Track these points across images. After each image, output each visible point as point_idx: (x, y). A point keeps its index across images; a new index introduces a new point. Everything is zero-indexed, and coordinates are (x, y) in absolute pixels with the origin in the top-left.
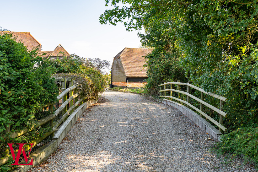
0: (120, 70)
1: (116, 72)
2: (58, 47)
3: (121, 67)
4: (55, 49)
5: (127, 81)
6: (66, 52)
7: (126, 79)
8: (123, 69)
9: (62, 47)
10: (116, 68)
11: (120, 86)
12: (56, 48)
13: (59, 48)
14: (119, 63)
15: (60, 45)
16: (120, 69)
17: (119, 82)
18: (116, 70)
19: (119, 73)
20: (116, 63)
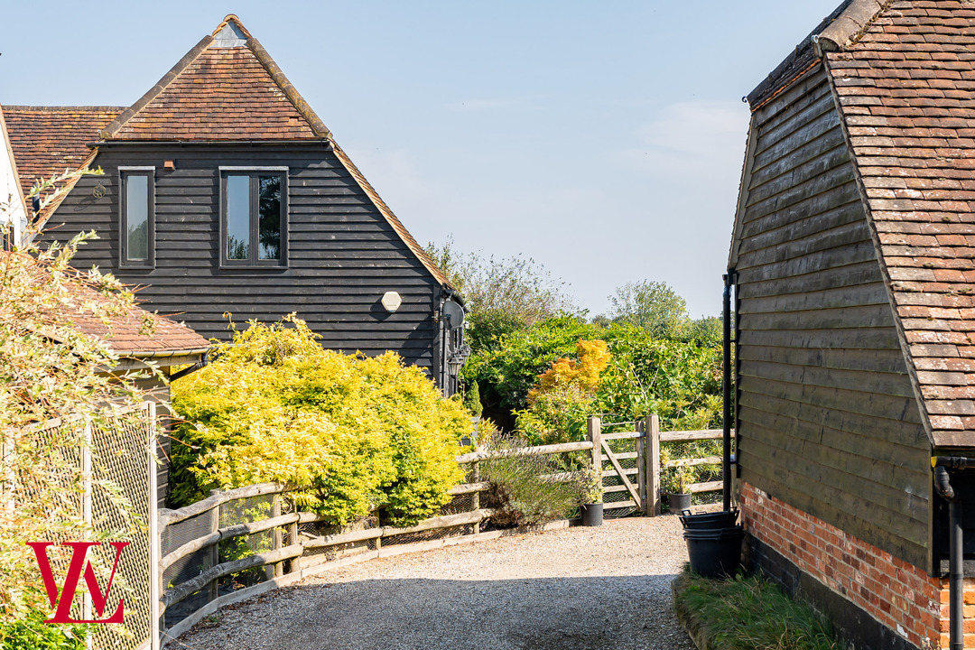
0: (833, 297)
1: (782, 327)
2: (207, 40)
3: (845, 244)
4: (177, 68)
5: (942, 548)
6: (287, 93)
7: (939, 498)
8: (874, 275)
9: (251, 44)
10: (783, 258)
11: (833, 585)
12: (191, 54)
13: (215, 58)
14: (816, 176)
15: (233, 22)
16: (831, 286)
17: (812, 511)
18: (783, 302)
19: (816, 361)
20: (783, 183)
